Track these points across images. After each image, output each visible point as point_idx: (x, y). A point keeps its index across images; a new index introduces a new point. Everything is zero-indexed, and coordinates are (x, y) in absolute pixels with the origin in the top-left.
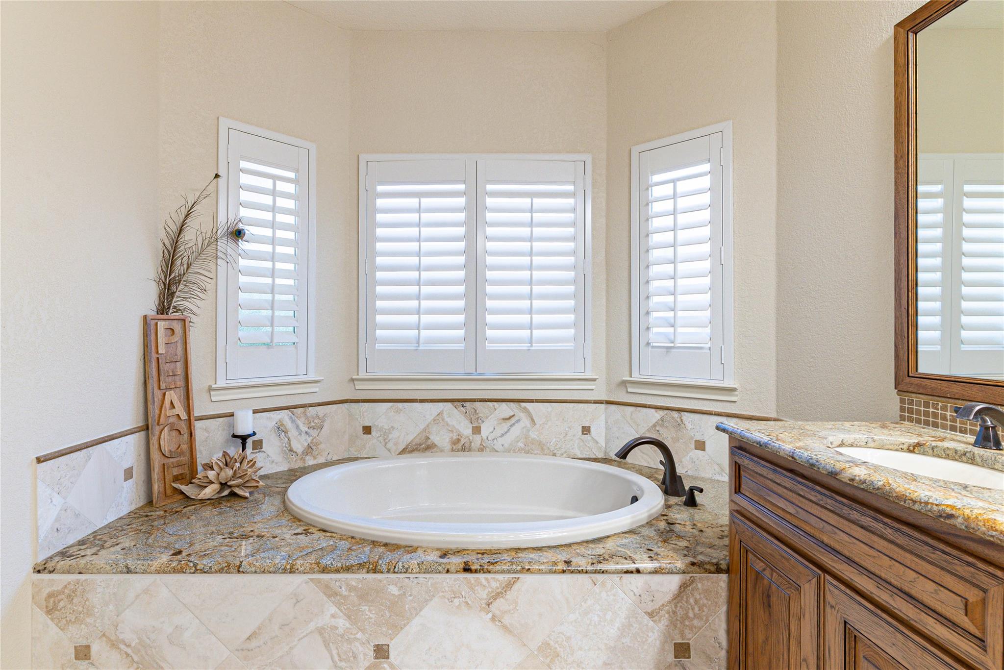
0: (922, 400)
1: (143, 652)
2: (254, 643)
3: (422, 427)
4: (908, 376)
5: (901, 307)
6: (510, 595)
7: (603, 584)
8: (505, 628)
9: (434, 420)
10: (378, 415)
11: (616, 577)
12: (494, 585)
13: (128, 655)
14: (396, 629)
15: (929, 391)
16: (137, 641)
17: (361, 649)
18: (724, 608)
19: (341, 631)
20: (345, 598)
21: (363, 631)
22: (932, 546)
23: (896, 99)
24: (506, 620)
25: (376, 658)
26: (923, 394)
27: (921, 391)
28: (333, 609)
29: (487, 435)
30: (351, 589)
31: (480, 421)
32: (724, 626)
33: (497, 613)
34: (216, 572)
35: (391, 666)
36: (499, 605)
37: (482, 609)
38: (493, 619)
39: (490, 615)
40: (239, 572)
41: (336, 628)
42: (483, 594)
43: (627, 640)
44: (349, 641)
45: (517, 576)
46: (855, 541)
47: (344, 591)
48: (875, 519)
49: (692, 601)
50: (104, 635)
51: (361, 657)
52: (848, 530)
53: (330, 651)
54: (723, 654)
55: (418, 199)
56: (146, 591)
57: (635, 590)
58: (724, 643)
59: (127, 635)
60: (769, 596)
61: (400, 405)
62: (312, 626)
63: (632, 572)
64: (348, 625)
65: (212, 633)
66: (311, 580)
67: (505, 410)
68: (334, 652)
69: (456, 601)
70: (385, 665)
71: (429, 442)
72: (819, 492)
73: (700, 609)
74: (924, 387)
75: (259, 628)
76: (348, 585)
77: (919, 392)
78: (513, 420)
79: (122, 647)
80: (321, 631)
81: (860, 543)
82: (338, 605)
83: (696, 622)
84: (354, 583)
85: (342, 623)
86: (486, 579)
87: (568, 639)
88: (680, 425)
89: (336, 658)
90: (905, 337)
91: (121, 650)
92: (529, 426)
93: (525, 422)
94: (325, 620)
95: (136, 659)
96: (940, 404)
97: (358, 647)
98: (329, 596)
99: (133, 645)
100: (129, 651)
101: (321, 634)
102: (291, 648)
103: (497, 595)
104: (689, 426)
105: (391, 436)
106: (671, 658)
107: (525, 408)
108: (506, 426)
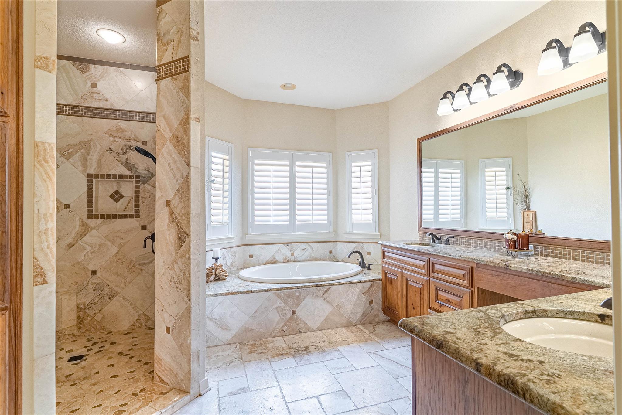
1: (221, 321)
2: (256, 314)
3: (272, 254)
4: (420, 228)
6: (329, 292)
7: (352, 287)
8: (328, 302)
9: (277, 251)
10: (255, 250)
11: (355, 284)
12: (324, 290)
13: (216, 323)
14: (298, 305)
16: (219, 318)
17: (288, 312)
18: (381, 290)
19: (282, 307)
20: (283, 297)
21: (289, 306)
24: (328, 299)
25: (292, 314)
28: (280, 301)
29: (296, 255)
30: (285, 295)
31: (294, 251)
32: (381, 295)
33: (325, 297)
34: (245, 293)
35: (297, 316)
36: (326, 295)
37: (321, 297)
38: (324, 299)
39: (323, 298)
40: (252, 293)
41: (281, 307)
42: (322, 293)
43: (358, 301)
44: (285, 310)
45: (330, 286)
47: (283, 296)
49: (373, 289)
50: (208, 317)
51: (288, 314)
53: (279, 314)
54: (381, 302)
55: (271, 167)
56: (222, 302)
57: (360, 288)
58: (381, 300)
59: (215, 316)
60: (392, 281)
61: (264, 246)
62: (274, 307)
63: (359, 283)
64: (284, 305)
65: (243, 312)
66: (273, 293)
67: (303, 246)
68: (280, 314)
69: (314, 295)
70: (295, 316)
71: (275, 260)
73: (375, 291)
75: (258, 309)
76: (284, 293)
78: (306, 250)
79: (214, 320)
80: (276, 308)
82: (281, 300)
83: (374, 295)
84: (286, 293)
85: (283, 305)
86: (322, 288)
87: (344, 303)
88: (363, 247)
89: (281, 315)
91: (213, 321)
92: (311, 251)
93: (310, 250)
94: (278, 305)
95: (218, 323)
97: (287, 312)
98: (279, 298)
99: (218, 319)
100: (216, 321)
101: (276, 309)
102: (268, 314)
103: (325, 292)
104: (365, 248)
105: (260, 258)
106: (368, 305)
107: (310, 245)
108: (303, 252)
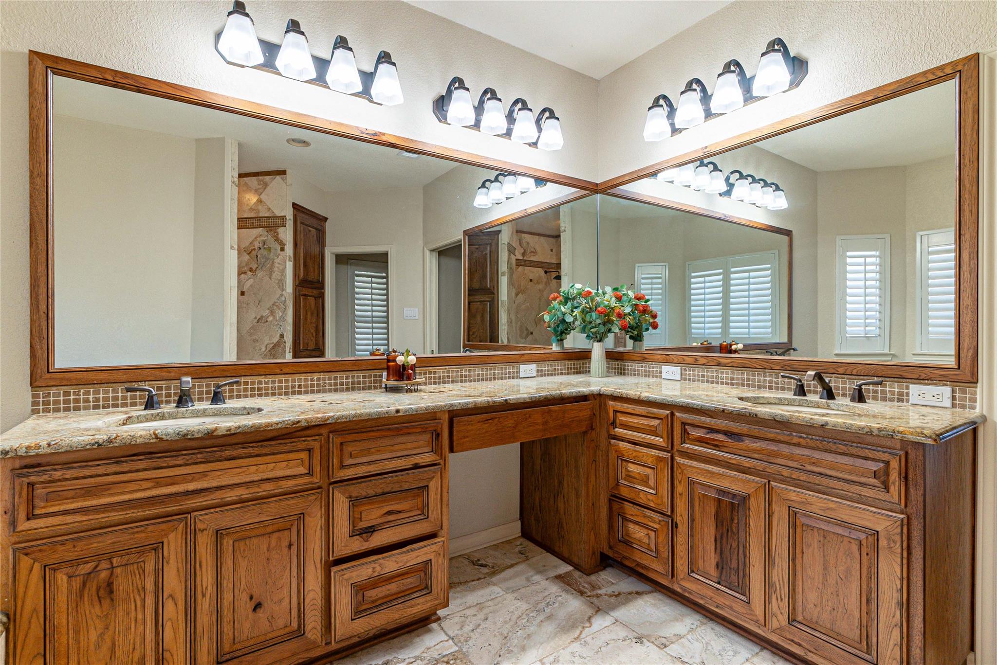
0: (62, 391)
4: (48, 372)
5: (39, 311)
15: (74, 382)
22: (284, 444)
23: (31, 119)
26: (64, 385)
27: (65, 383)
46: (226, 471)
48: (243, 448)
52: (217, 468)
72: (186, 455)
74: (69, 379)
77: (63, 384)
81: (232, 470)
90: (44, 338)
96: (82, 391)
